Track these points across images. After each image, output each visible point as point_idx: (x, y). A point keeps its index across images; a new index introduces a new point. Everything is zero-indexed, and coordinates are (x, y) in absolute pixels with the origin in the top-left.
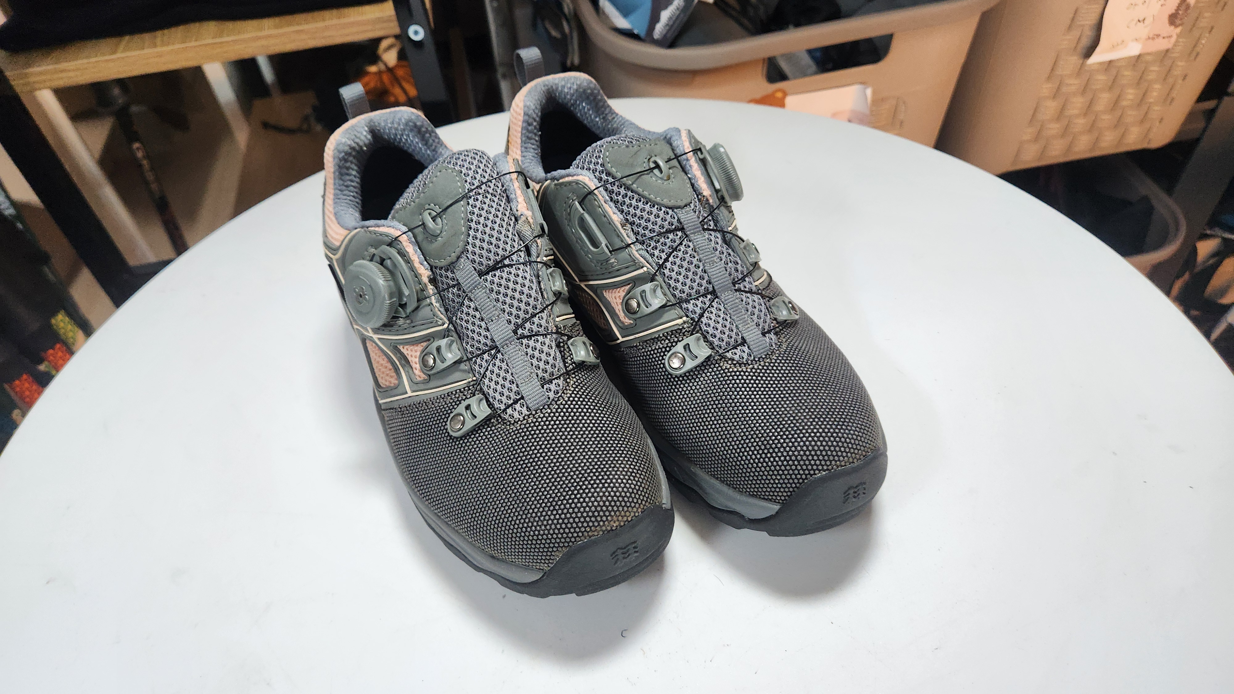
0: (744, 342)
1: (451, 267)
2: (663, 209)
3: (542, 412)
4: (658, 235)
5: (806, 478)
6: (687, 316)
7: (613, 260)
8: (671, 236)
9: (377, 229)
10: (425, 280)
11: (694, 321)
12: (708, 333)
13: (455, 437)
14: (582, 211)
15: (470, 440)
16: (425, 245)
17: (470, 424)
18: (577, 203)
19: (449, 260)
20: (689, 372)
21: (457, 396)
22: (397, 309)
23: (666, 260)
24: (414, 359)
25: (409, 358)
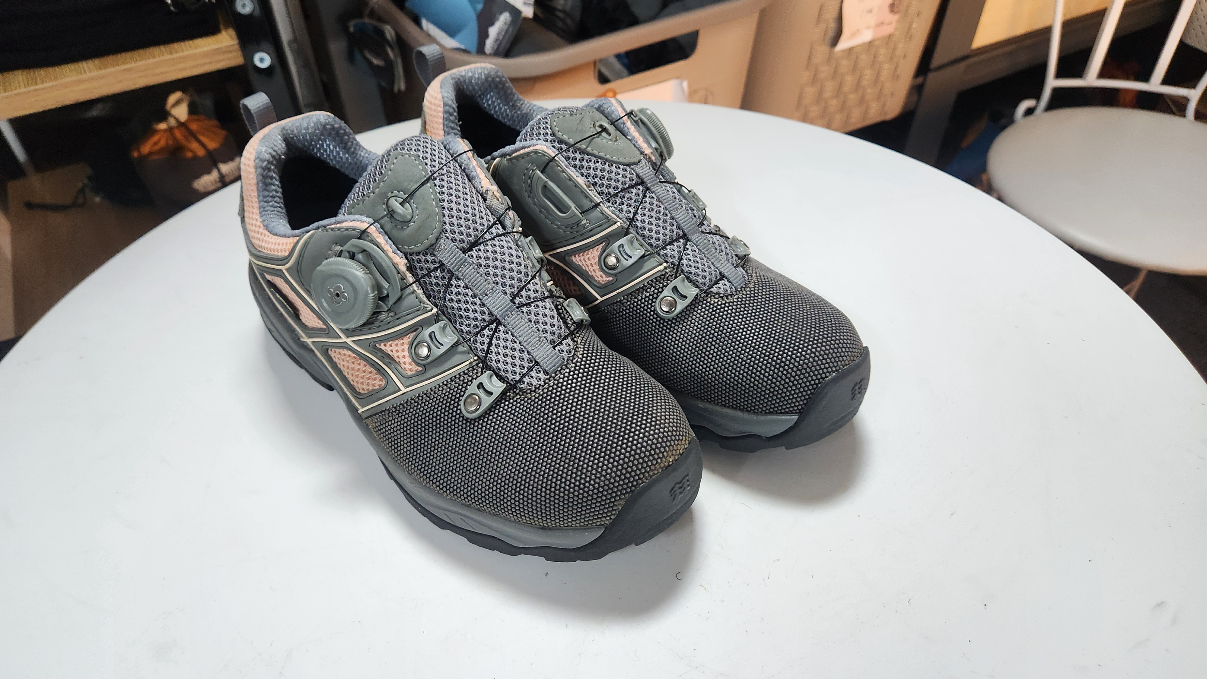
0: (722, 277)
1: (431, 249)
2: (621, 167)
3: (561, 374)
4: (621, 191)
5: (820, 383)
6: (667, 262)
7: (585, 221)
8: (634, 190)
9: (338, 225)
10: (403, 268)
11: (675, 265)
12: (691, 273)
13: (471, 419)
14: (546, 180)
15: (491, 417)
16: (395, 233)
17: (487, 401)
18: (538, 172)
19: (427, 243)
20: (680, 313)
21: (462, 378)
22: (378, 303)
23: (636, 213)
24: (401, 354)
25: (395, 354)
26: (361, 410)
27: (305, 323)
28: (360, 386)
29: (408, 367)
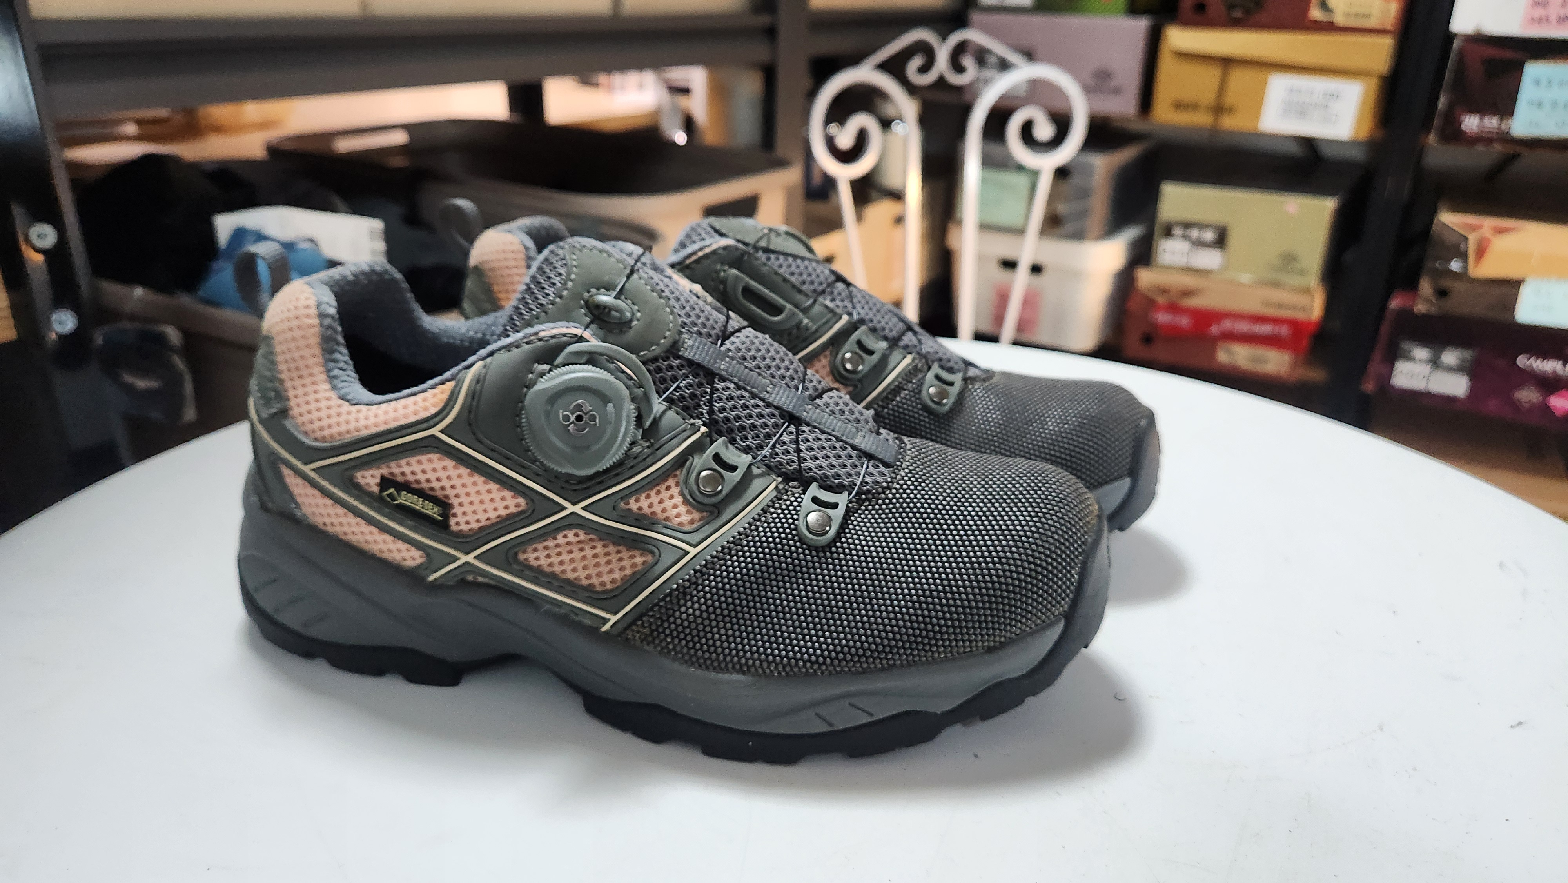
1: (673, 350)
3: (905, 461)
6: (911, 353)
7: (806, 321)
11: (920, 355)
12: (941, 360)
13: (823, 546)
14: (746, 278)
15: (849, 536)
17: (837, 514)
18: (733, 271)
19: (664, 344)
20: (954, 403)
24: (668, 504)
25: (657, 509)
26: (614, 619)
27: (464, 527)
28: (606, 578)
29: (685, 518)
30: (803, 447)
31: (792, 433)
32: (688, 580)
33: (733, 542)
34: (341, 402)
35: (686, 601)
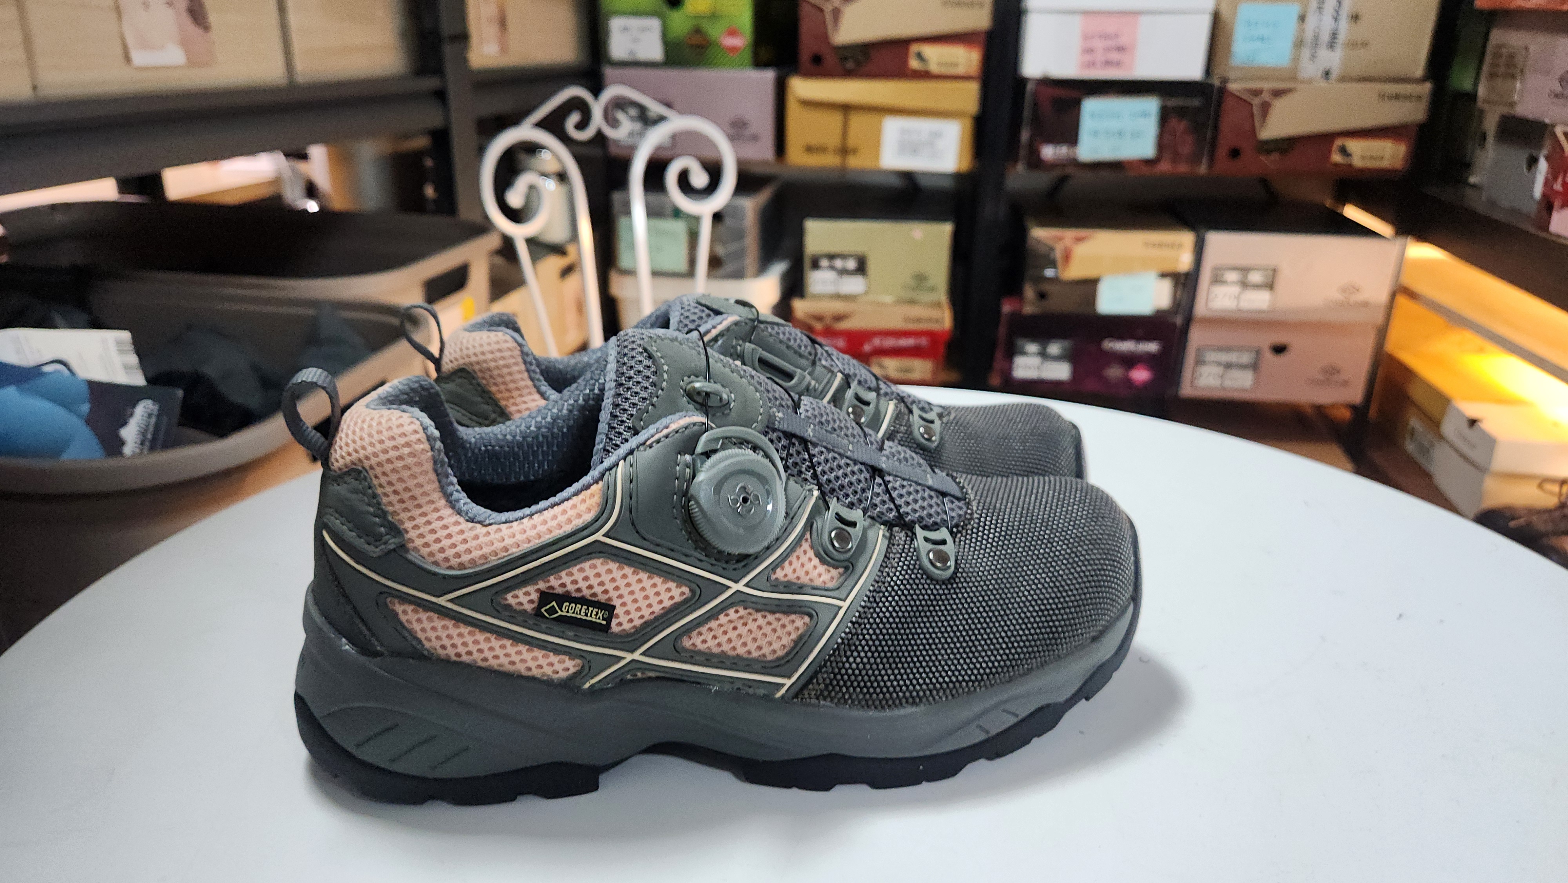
1: (770, 425)
3: (970, 494)
9: (665, 431)
16: (720, 423)
18: (749, 344)
19: (762, 419)
21: (894, 551)
24: (809, 566)
25: (801, 573)
26: (788, 683)
27: (627, 626)
28: (776, 646)
29: (826, 577)
30: (895, 494)
31: (881, 484)
32: (850, 632)
33: (874, 591)
34: (470, 525)
35: (852, 652)
